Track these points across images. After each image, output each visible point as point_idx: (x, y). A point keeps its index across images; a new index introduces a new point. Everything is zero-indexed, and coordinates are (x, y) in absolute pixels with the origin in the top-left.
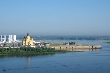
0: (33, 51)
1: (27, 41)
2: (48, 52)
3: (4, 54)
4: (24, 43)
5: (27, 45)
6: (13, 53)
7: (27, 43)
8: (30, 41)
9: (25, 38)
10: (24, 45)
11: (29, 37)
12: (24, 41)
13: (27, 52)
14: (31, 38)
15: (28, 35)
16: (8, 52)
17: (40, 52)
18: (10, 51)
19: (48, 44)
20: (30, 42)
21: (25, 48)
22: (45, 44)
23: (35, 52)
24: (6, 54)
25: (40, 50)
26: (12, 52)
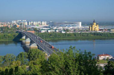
5: (93, 30)
6: (85, 37)
7: (93, 28)
8: (96, 27)
9: (92, 25)
10: (91, 30)
11: (95, 24)
12: (91, 27)
13: (97, 36)
14: (97, 24)
15: (94, 22)
16: (81, 36)
18: (82, 35)
19: (112, 30)
21: (94, 33)
22: (109, 30)
23: (103, 37)
25: (108, 35)
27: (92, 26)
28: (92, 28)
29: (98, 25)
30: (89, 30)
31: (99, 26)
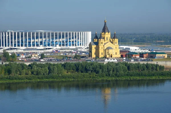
0: (97, 72)
1: (101, 46)
2: (142, 75)
3: (16, 79)
4: (94, 51)
5: (101, 56)
6: (38, 78)
7: (101, 51)
8: (109, 44)
10: (94, 56)
11: (108, 35)
12: (94, 47)
14: (114, 37)
15: (104, 30)
17: (116, 75)
18: (32, 73)
20: (108, 48)
22: (152, 56)
23: (103, 76)
24: (19, 79)
25: (117, 71)
26: (37, 74)
27: (97, 44)
28: (97, 49)
29: (116, 40)
30: (90, 55)
31: (119, 41)
